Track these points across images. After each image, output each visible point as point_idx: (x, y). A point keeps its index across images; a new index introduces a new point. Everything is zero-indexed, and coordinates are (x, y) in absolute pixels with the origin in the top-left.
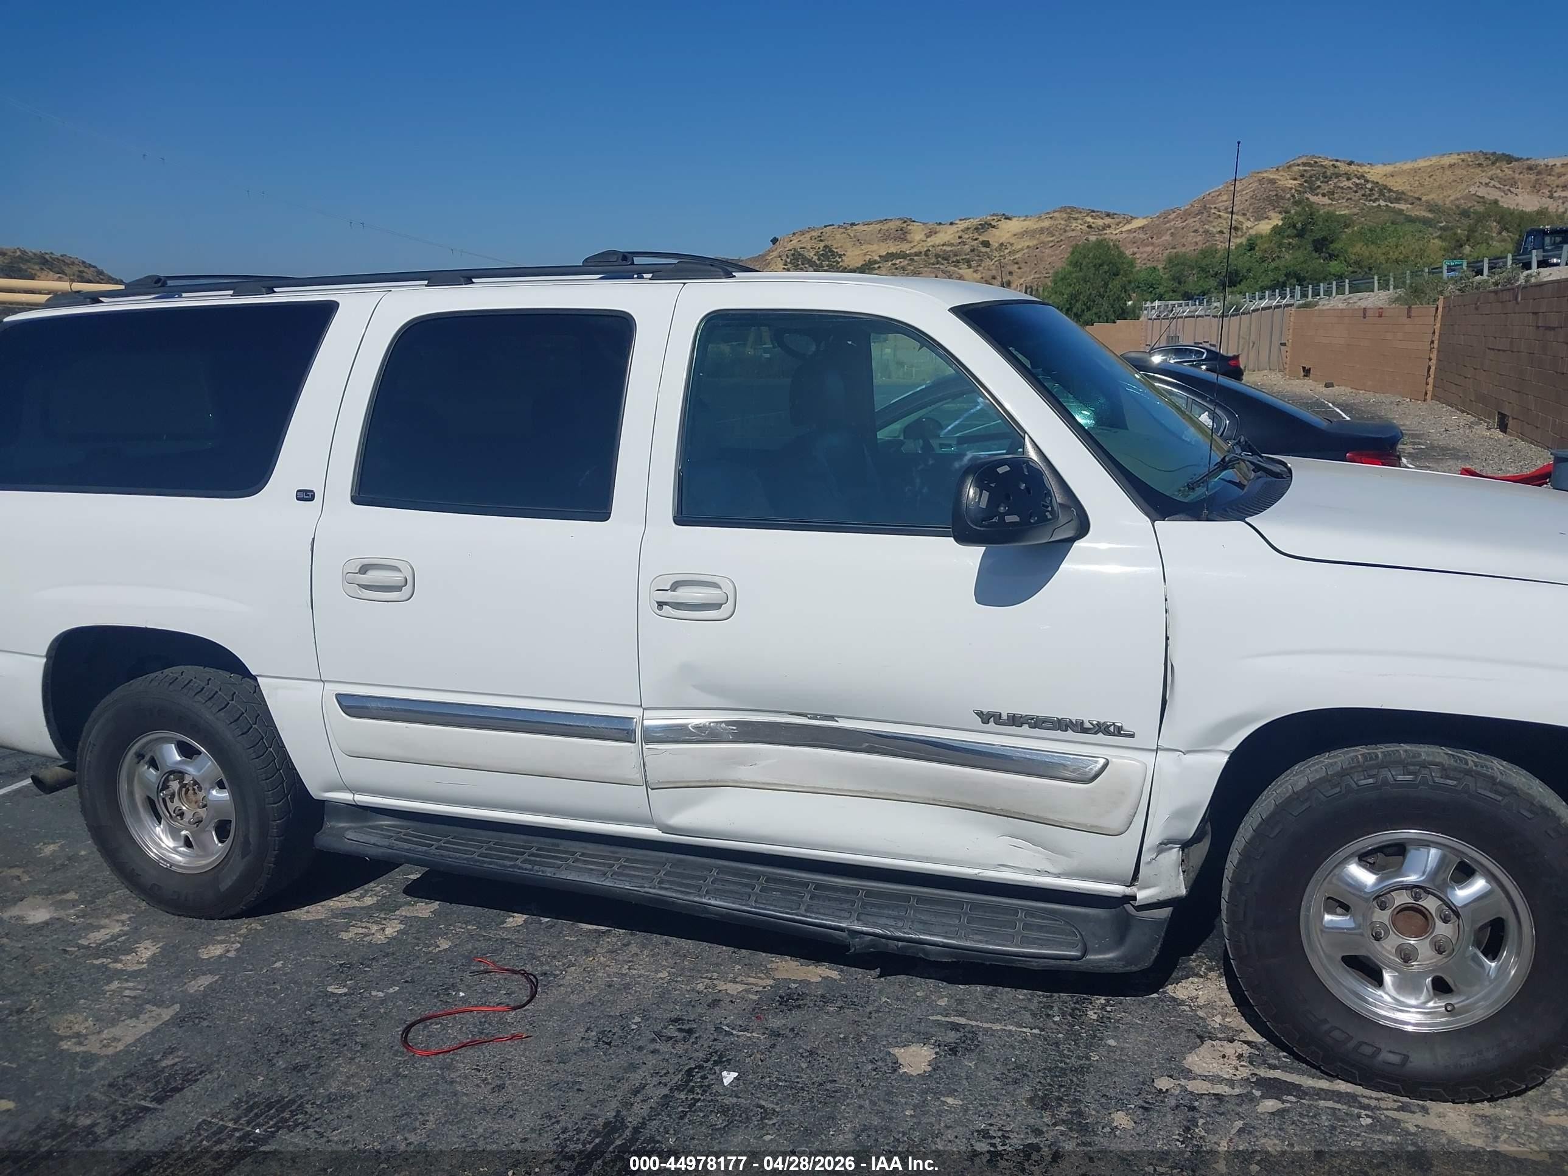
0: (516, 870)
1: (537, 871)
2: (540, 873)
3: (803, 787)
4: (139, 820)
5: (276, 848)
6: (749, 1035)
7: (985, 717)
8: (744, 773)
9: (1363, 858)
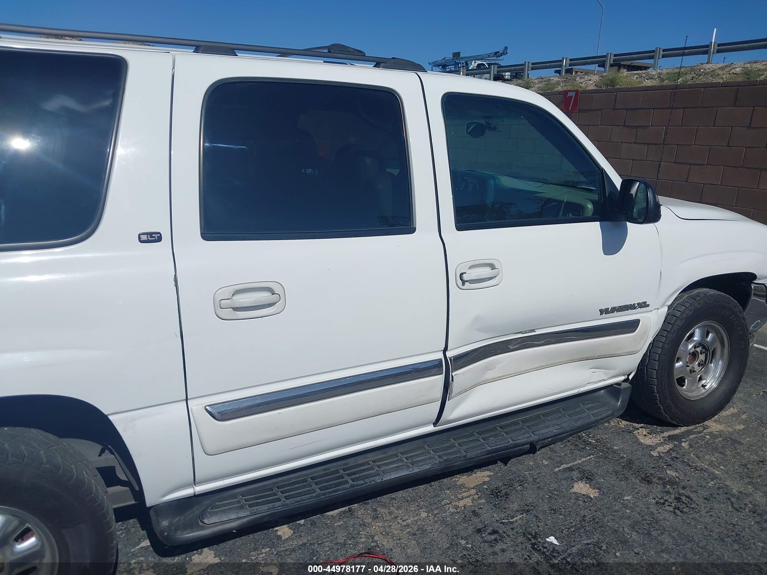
0: (356, 488)
1: (370, 482)
2: (373, 482)
3: (516, 373)
6: (518, 518)
7: (602, 312)
8: (490, 375)
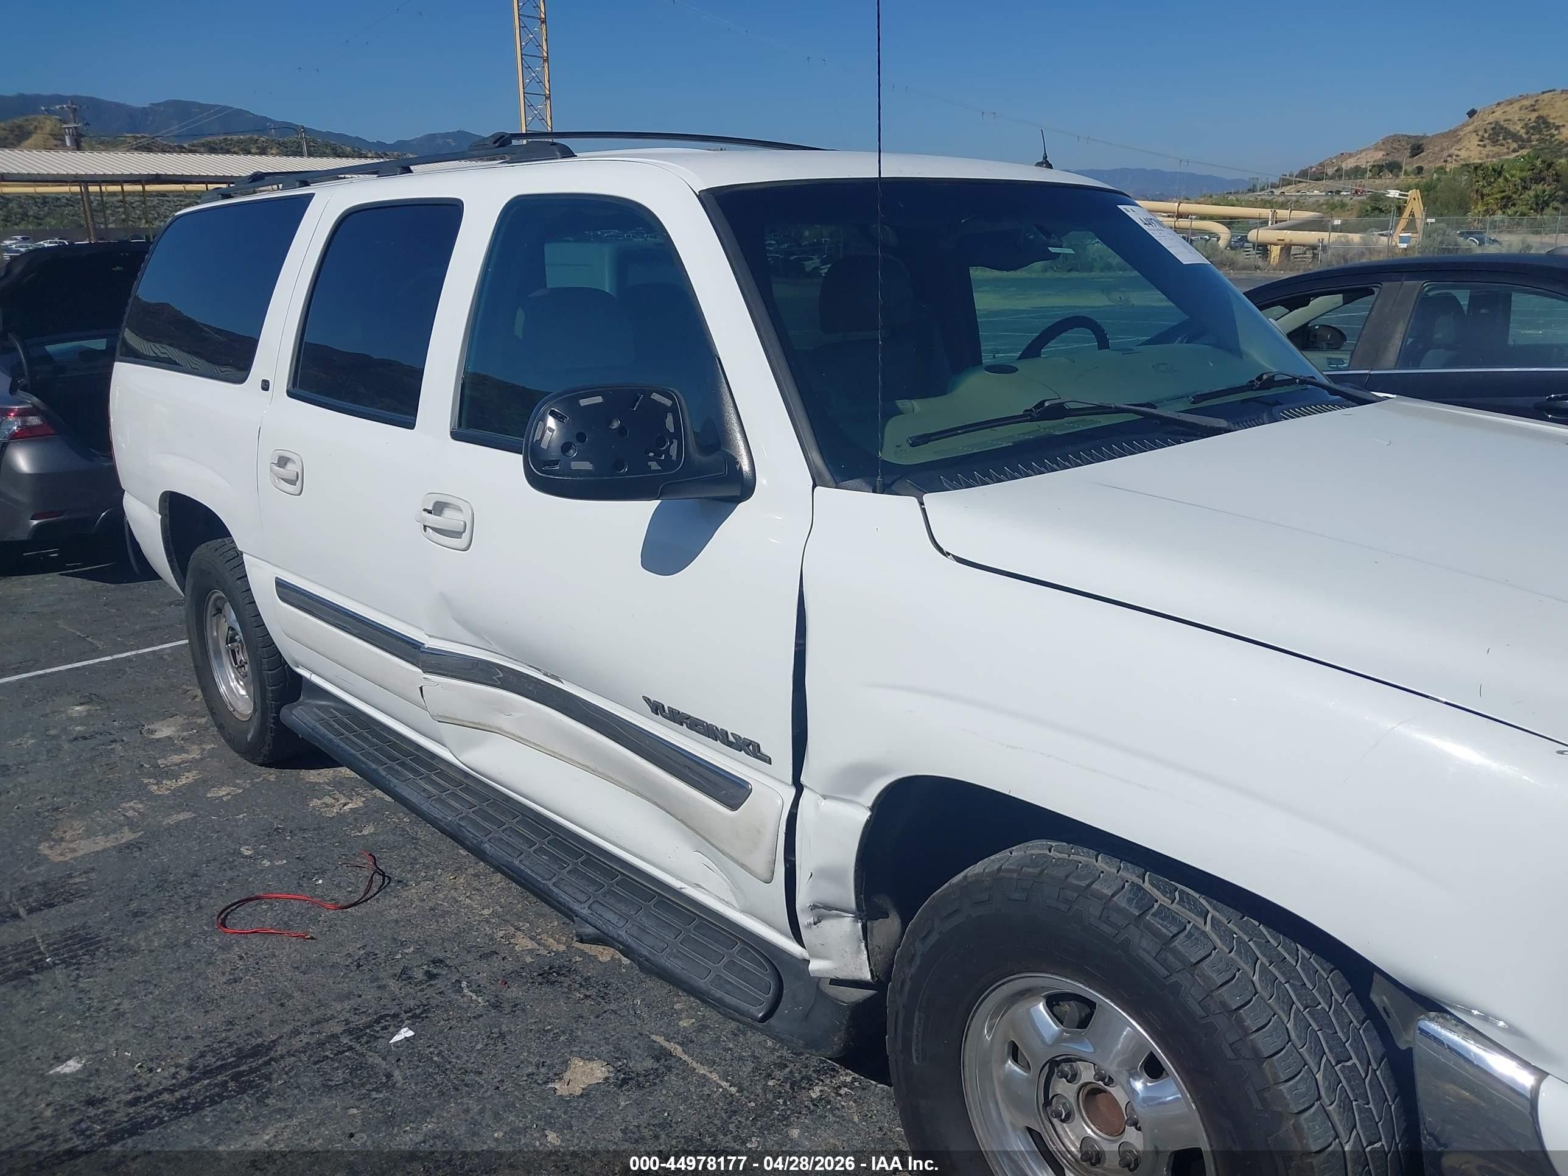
4: (221, 665)
5: (274, 711)
6: (474, 997)
7: (653, 706)
8: (502, 722)
9: (1052, 1002)
